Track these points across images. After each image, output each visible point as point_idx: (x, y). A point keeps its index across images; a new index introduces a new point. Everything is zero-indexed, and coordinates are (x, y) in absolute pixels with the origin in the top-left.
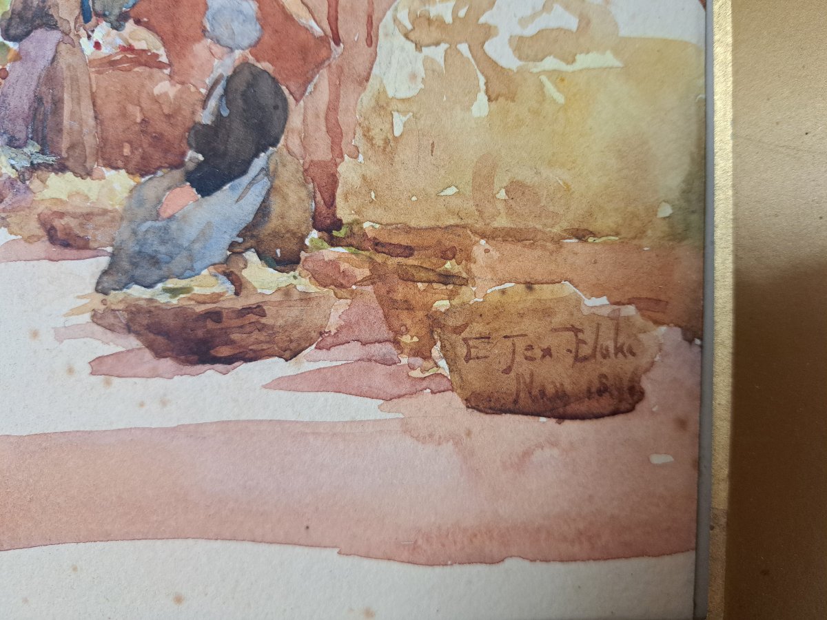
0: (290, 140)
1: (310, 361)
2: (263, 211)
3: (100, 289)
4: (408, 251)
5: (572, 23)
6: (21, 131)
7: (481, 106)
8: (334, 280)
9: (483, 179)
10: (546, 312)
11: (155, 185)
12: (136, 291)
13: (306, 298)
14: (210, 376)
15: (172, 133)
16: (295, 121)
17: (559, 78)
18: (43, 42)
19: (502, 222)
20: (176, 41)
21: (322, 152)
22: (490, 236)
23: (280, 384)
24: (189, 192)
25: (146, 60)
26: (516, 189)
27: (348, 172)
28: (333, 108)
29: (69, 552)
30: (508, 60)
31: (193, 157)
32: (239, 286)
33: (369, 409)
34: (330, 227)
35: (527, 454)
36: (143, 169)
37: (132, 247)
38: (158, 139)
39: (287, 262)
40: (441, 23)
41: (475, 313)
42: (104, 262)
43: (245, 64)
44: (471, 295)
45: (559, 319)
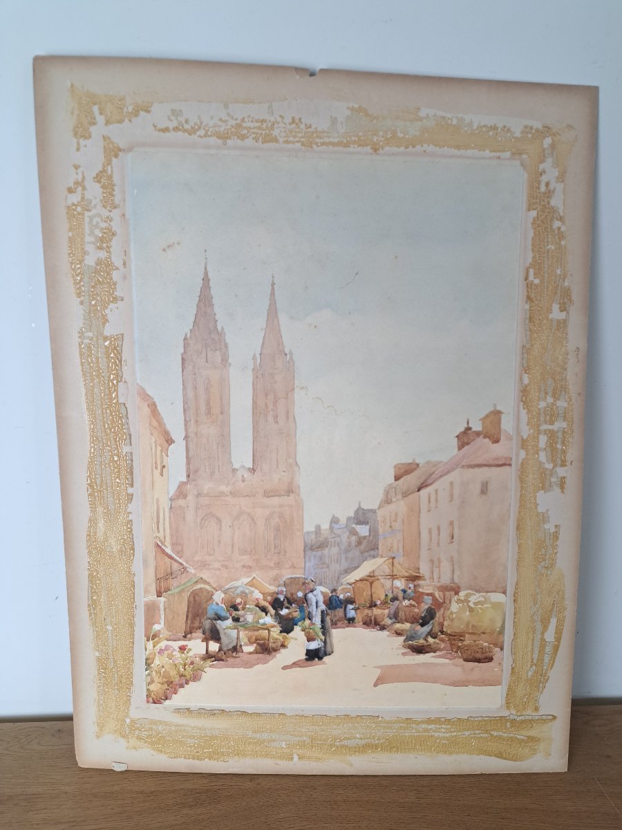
0: (437, 619)
1: (438, 653)
2: (431, 630)
3: (404, 642)
4: (455, 636)
5: (483, 600)
6: (392, 616)
7: (468, 613)
8: (442, 640)
9: (468, 624)
10: (477, 646)
11: (414, 625)
12: (410, 642)
13: (438, 643)
14: (421, 656)
15: (418, 617)
16: (437, 615)
17: (481, 608)
18: (397, 603)
19: (471, 631)
20: (419, 603)
21: (442, 620)
22: (469, 633)
23: (433, 657)
24: (420, 626)
25: (414, 606)
26: (473, 626)
27: (446, 623)
28: (444, 613)
29: (395, 684)
30: (472, 606)
31: (421, 621)
32: (427, 641)
33: (447, 661)
34: (442, 632)
35: (473, 669)
36: (412, 623)
37: (410, 635)
38: (415, 618)
39: (435, 638)
40: (461, 600)
41: (466, 646)
42: (405, 637)
43: (430, 607)
44: (465, 643)
45: (480, 647)
